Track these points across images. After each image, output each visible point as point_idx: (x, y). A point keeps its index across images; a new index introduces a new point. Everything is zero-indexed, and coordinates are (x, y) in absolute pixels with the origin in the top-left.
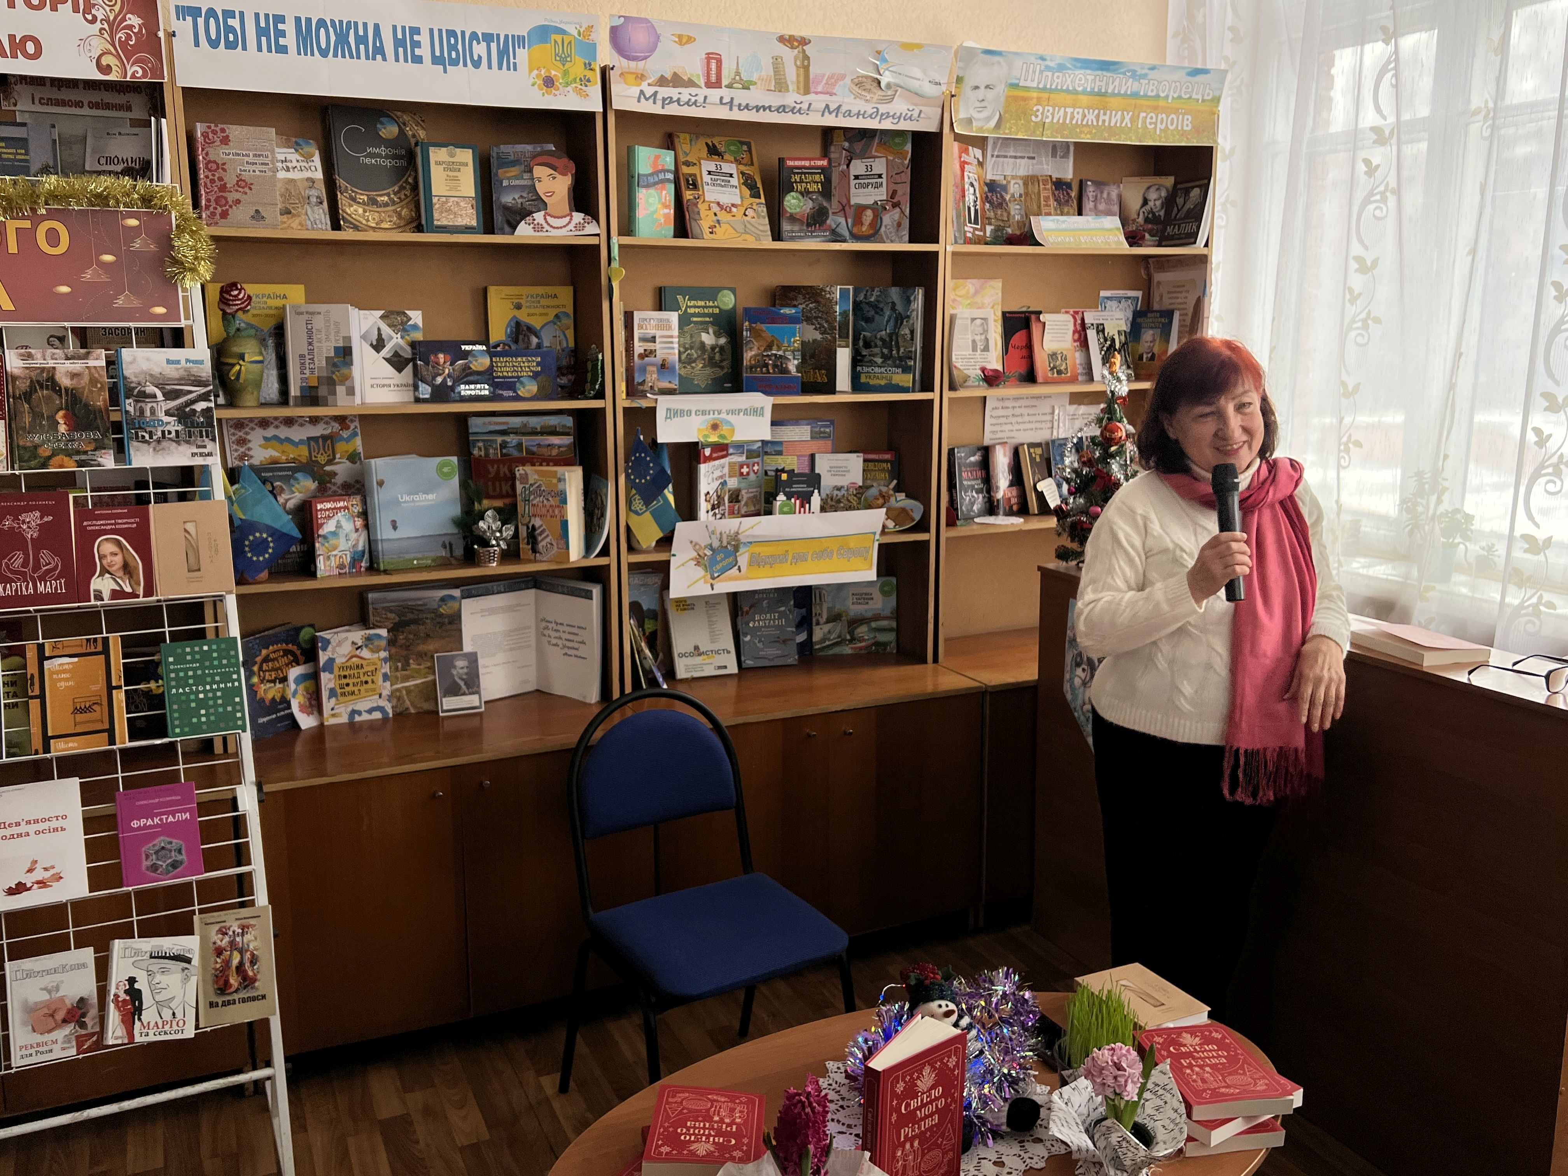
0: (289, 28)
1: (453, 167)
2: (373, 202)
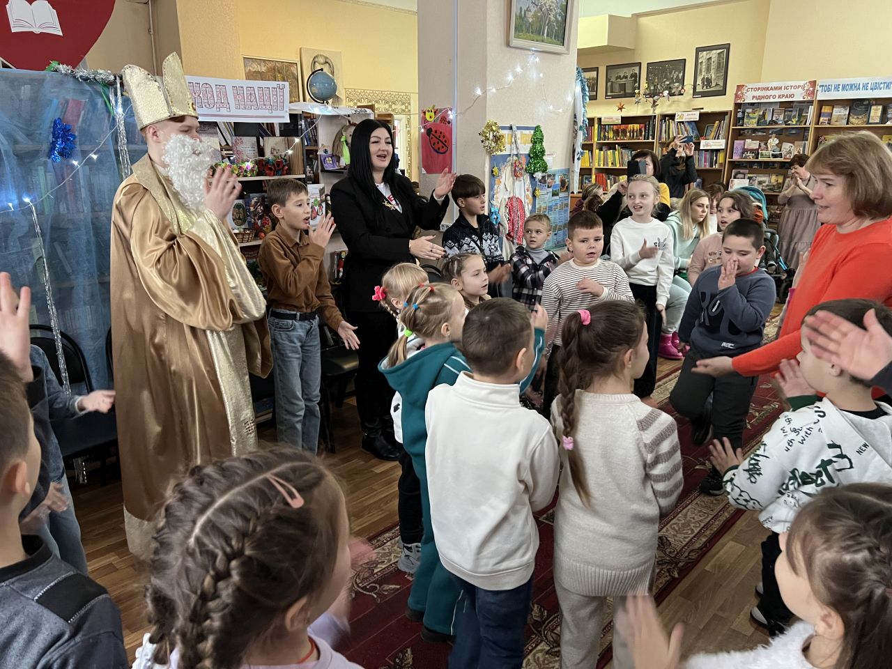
0: (841, 87)
1: (877, 110)
2: (858, 118)
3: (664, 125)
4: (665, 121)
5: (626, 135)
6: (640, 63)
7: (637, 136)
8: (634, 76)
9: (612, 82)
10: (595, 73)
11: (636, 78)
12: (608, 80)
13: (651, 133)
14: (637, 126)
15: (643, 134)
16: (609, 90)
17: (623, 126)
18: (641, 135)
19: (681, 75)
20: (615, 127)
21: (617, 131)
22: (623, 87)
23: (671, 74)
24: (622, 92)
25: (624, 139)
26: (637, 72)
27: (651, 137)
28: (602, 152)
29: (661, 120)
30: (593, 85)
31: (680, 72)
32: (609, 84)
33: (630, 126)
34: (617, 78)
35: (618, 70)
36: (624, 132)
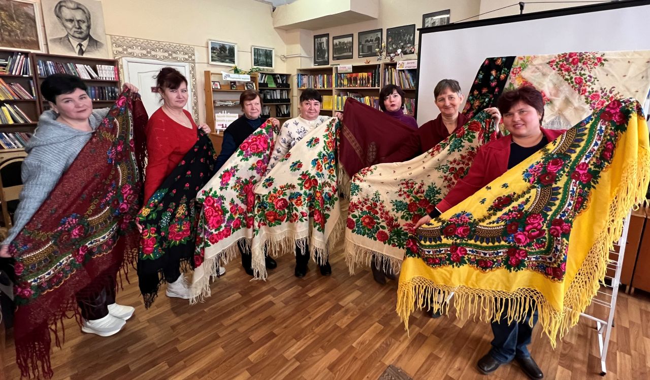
3: (387, 73)
4: (388, 70)
5: (357, 83)
6: (382, 29)
7: (365, 84)
8: (377, 39)
9: (363, 45)
10: (351, 38)
11: (379, 40)
12: (360, 43)
13: (377, 81)
14: (365, 75)
15: (371, 81)
16: (361, 51)
17: (354, 75)
18: (369, 82)
19: (412, 37)
20: (349, 76)
21: (351, 78)
22: (370, 48)
23: (404, 36)
24: (370, 53)
25: (355, 86)
26: (380, 36)
27: (377, 85)
28: (340, 98)
29: (385, 69)
30: (350, 47)
31: (411, 35)
32: (361, 46)
33: (360, 74)
34: (367, 41)
35: (367, 36)
36: (355, 79)
